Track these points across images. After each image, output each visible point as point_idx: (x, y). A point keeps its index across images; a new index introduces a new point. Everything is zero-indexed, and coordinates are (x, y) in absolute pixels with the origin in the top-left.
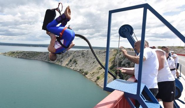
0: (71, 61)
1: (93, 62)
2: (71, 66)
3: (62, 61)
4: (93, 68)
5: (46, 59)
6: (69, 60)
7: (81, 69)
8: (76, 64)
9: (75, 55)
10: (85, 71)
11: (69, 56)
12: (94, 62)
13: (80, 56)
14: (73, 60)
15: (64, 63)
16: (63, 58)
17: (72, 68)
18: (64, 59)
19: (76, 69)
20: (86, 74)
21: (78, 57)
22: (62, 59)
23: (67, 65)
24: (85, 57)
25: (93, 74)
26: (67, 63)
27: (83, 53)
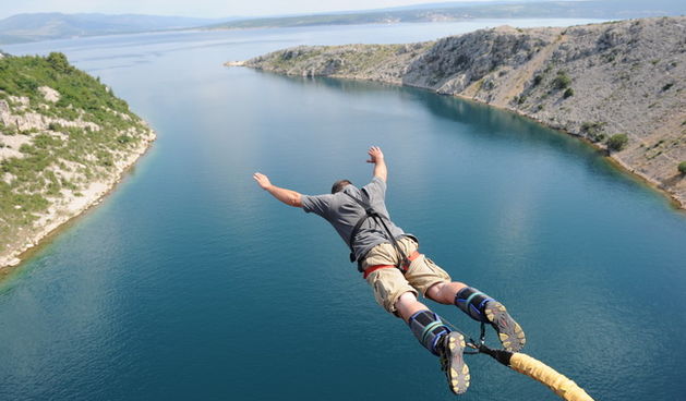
0: (537, 81)
1: (661, 86)
2: (540, 108)
3: (491, 86)
4: (656, 120)
5: (418, 78)
6: (529, 78)
7: (592, 121)
8: (568, 94)
9: (563, 52)
10: (611, 132)
11: (529, 58)
12: (667, 87)
13: (587, 54)
14: (549, 79)
15: (503, 94)
16: (502, 68)
17: (543, 117)
18: (501, 74)
19: (564, 123)
20: (616, 145)
21: (577, 63)
22: (496, 74)
23: (520, 101)
24: (619, 57)
25: (657, 150)
26: (518, 92)
27: (607, 37)
